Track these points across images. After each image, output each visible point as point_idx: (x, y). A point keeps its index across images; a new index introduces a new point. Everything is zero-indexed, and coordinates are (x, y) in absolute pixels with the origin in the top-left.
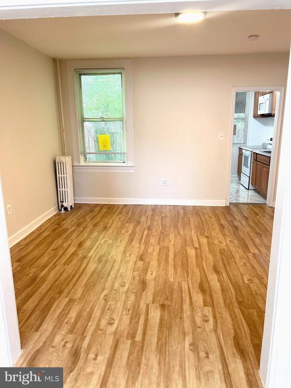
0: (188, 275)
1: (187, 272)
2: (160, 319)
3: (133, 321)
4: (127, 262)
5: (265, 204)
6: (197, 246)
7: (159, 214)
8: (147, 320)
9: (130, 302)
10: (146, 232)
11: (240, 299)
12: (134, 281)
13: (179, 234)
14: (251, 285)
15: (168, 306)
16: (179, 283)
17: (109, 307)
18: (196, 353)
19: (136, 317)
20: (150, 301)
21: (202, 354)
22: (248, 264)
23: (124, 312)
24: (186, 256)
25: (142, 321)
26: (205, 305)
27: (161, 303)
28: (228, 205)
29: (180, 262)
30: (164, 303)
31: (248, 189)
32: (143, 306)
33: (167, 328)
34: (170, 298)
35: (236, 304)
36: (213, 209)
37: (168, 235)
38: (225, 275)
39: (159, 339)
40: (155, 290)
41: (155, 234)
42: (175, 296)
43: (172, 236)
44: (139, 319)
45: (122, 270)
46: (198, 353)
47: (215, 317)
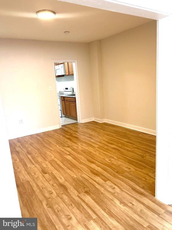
0: (81, 170)
1: (79, 169)
2: (93, 199)
3: (81, 209)
4: (38, 178)
5: (77, 122)
6: (69, 153)
7: (25, 143)
8: (87, 204)
9: (66, 200)
10: (30, 156)
11: (116, 171)
12: (55, 187)
13: (51, 150)
14: (112, 162)
15: (89, 191)
16: (81, 176)
17: (58, 210)
18: (127, 206)
19: (79, 206)
20: (77, 193)
21: (130, 205)
22: (101, 153)
23: (70, 207)
24: (68, 160)
25: (85, 207)
26: (105, 181)
27: (84, 191)
28: (61, 127)
29: (69, 165)
30: (86, 191)
31: (62, 117)
32: (77, 199)
33: (101, 202)
34: (85, 186)
35: (116, 174)
36: (55, 131)
37: (46, 153)
38: (97, 162)
39: (104, 210)
40: (73, 186)
41: (36, 155)
42: (86, 183)
43: (49, 153)
44: (83, 206)
45: (40, 184)
46: (128, 205)
47: (115, 185)
